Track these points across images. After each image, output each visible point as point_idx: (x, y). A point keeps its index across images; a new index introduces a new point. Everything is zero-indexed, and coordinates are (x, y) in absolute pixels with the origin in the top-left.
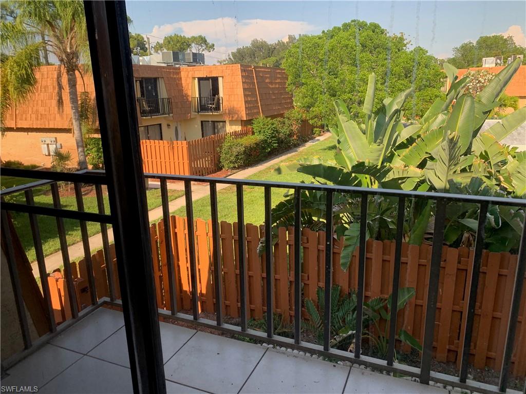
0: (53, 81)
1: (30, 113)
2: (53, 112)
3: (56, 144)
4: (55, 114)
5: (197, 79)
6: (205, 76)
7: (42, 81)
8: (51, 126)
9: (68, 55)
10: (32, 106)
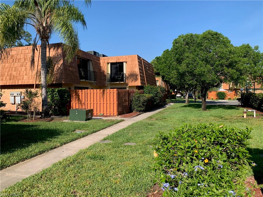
0: (25, 55)
1: (6, 75)
2: (22, 74)
3: (21, 96)
4: (24, 76)
5: (110, 64)
6: (115, 62)
7: (17, 56)
8: (20, 83)
9: (44, 28)
10: (8, 71)
